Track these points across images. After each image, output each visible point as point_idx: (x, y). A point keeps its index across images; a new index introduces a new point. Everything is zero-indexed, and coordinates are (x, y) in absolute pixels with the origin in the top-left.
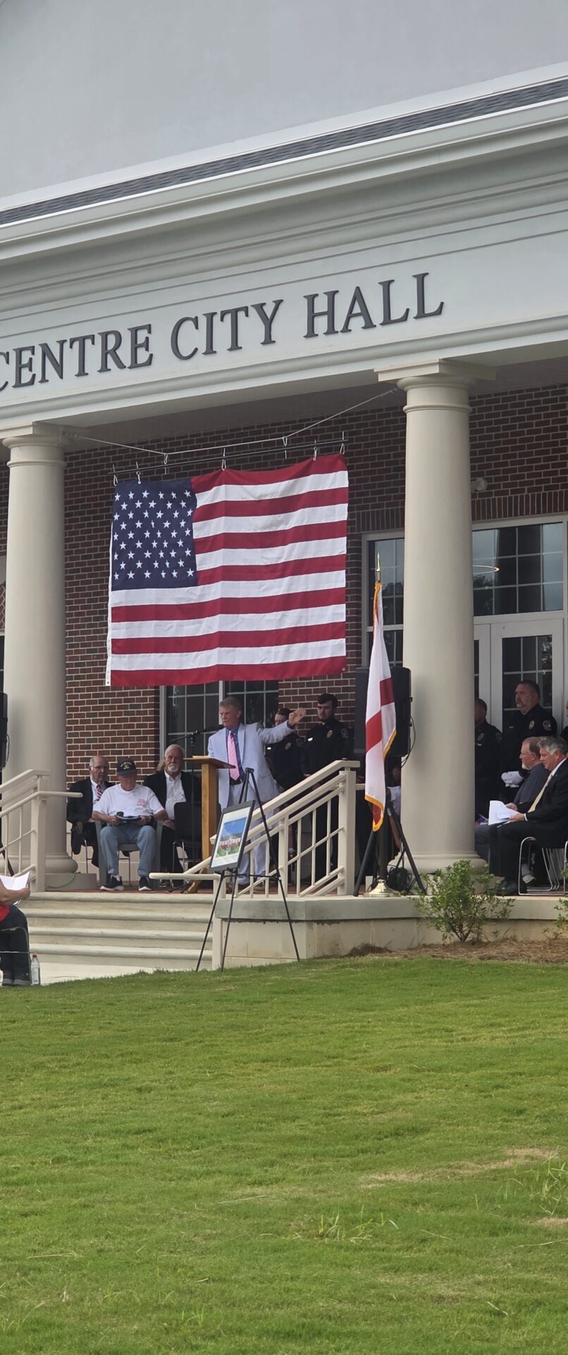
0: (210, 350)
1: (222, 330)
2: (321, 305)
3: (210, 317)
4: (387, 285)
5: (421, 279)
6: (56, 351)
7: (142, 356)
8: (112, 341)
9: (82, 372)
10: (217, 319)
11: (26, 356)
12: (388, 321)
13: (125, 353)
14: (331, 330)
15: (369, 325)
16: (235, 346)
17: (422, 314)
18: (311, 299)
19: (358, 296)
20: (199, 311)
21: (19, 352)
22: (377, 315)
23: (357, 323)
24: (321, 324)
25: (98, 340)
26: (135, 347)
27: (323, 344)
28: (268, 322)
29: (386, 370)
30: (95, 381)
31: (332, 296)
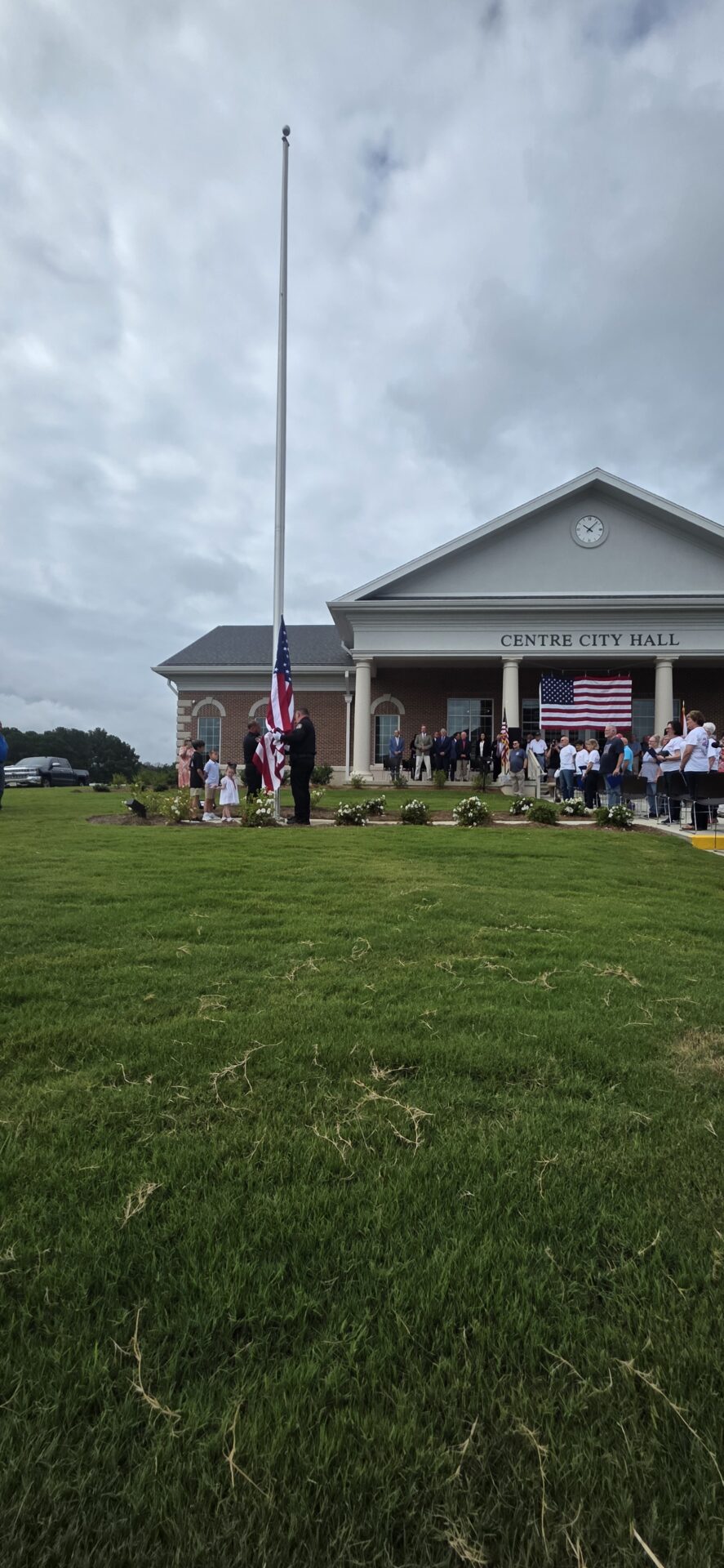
0: (595, 644)
1: (599, 641)
2: (636, 637)
3: (595, 636)
4: (660, 636)
5: (672, 635)
6: (532, 639)
7: (567, 643)
8: (555, 638)
9: (543, 645)
10: (597, 637)
11: (519, 638)
12: (660, 644)
13: (561, 641)
14: (640, 644)
15: (653, 644)
16: (604, 644)
17: (672, 644)
18: (633, 636)
19: (650, 637)
20: (591, 634)
21: (516, 636)
22: (656, 642)
23: (649, 644)
24: (636, 643)
25: (550, 638)
26: (565, 640)
27: (636, 647)
28: (617, 640)
29: (659, 656)
30: (548, 647)
31: (640, 636)
